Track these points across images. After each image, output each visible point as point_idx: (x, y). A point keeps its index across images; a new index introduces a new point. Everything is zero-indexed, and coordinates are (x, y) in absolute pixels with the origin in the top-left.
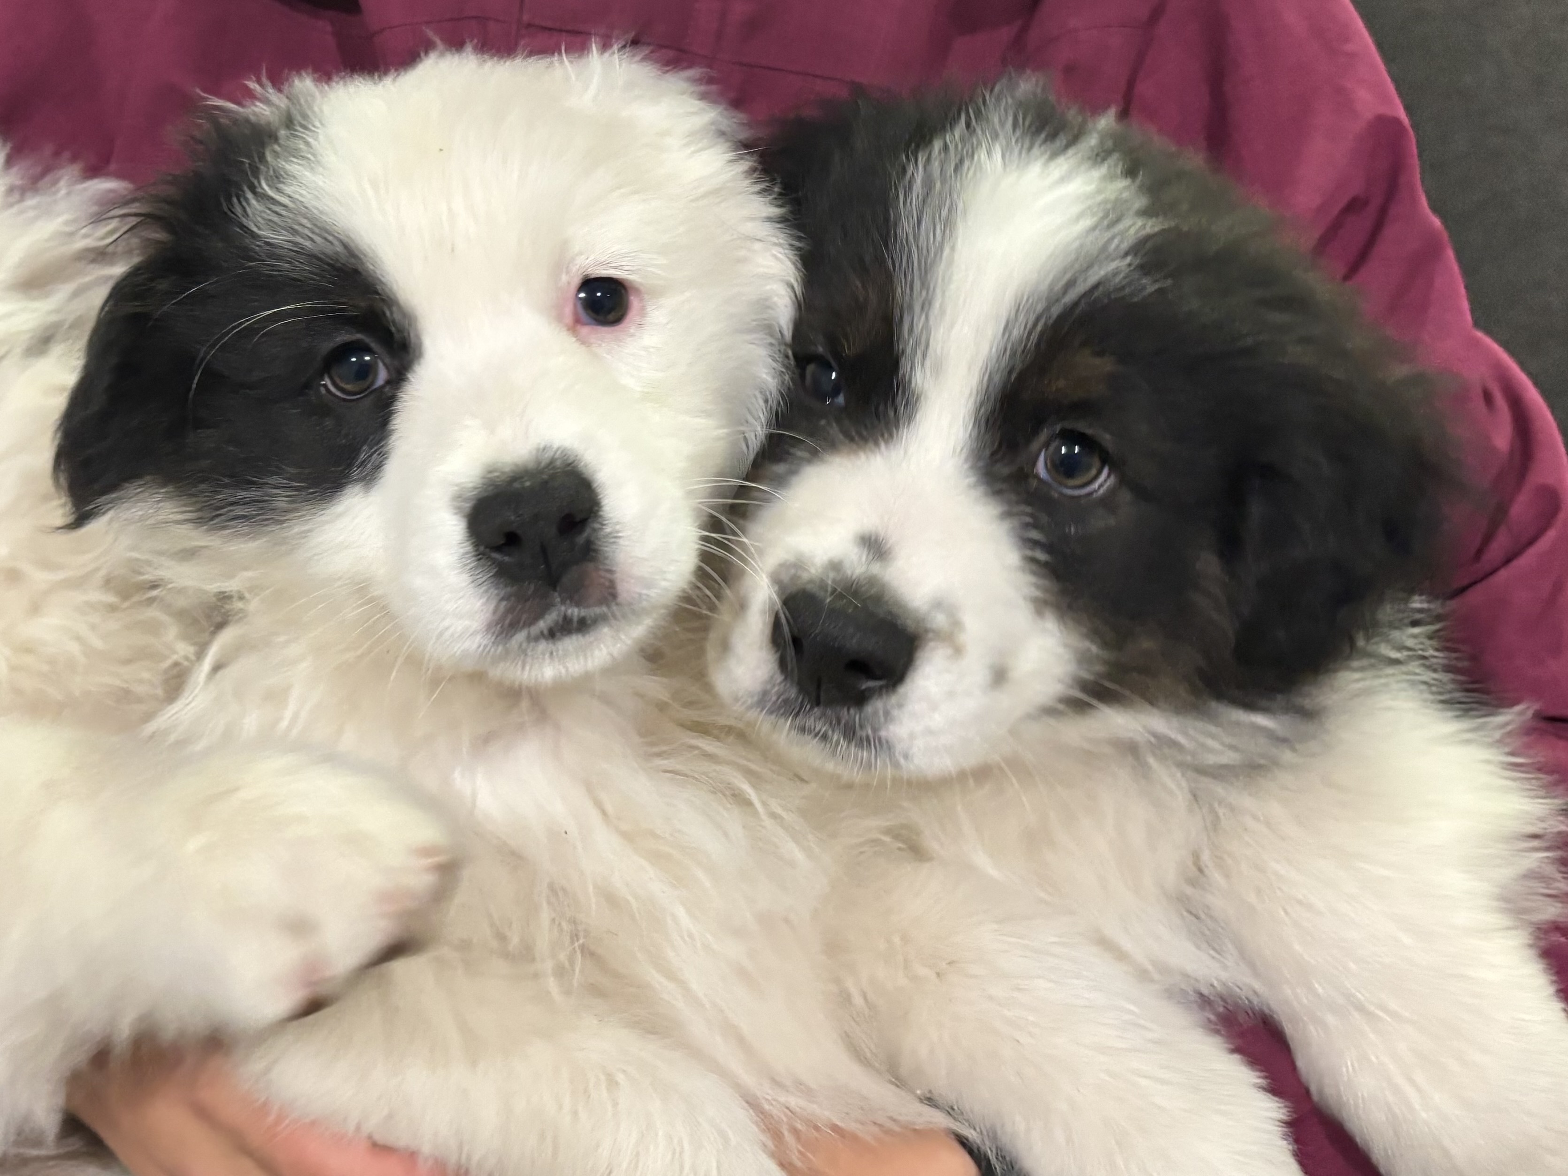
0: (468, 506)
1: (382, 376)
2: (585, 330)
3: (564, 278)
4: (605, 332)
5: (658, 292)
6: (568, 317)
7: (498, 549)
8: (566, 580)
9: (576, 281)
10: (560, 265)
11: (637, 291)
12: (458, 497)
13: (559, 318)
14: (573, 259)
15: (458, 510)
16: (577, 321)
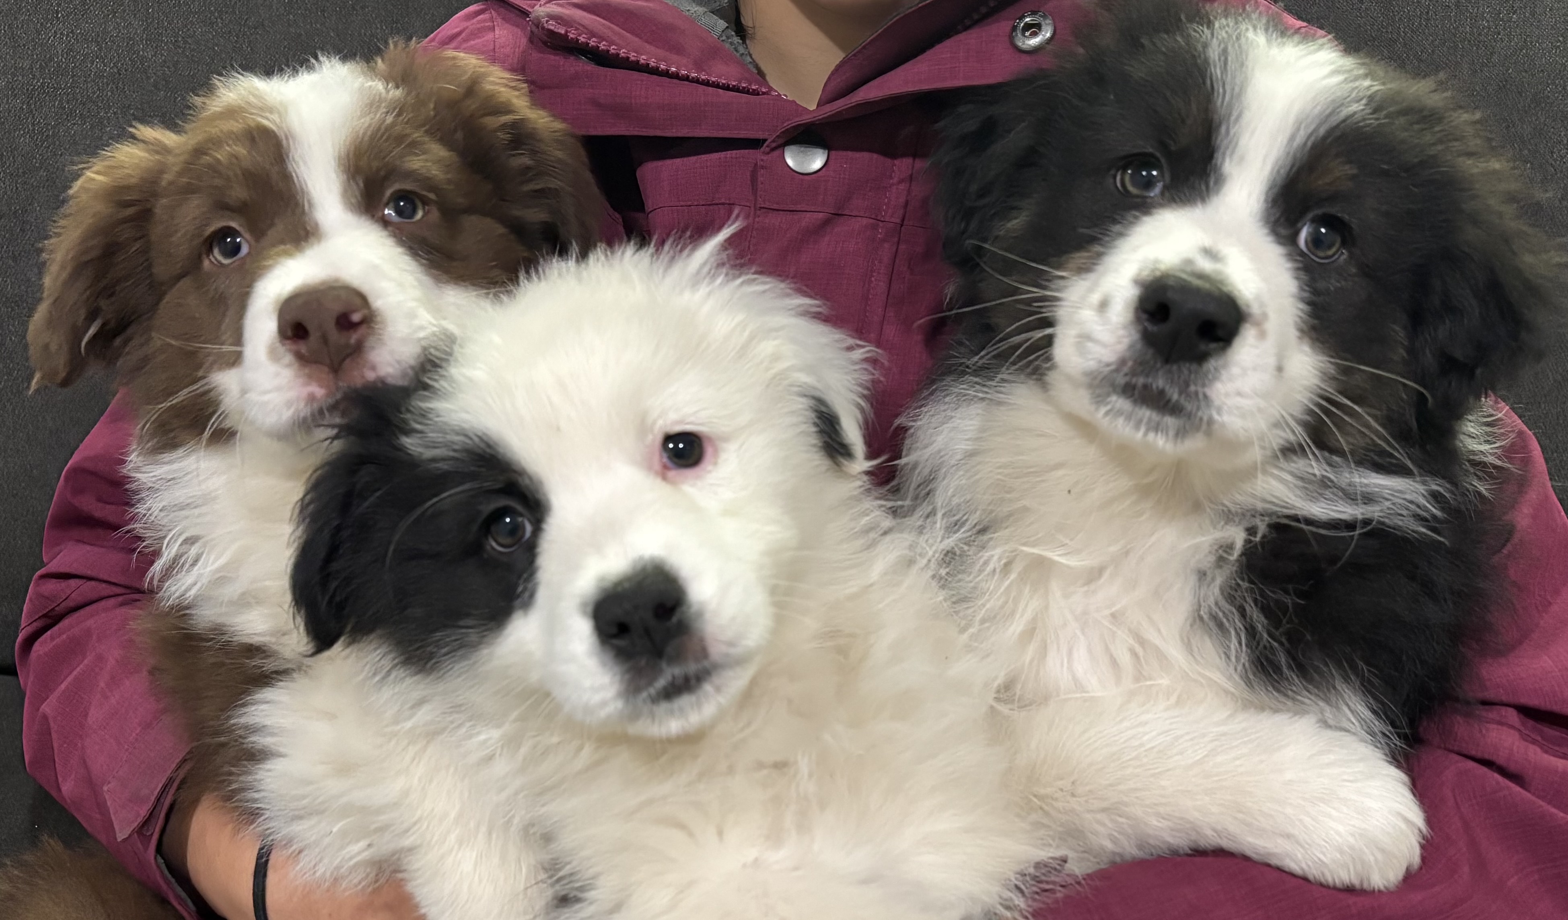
0: (590, 609)
1: (529, 528)
2: (672, 474)
3: (650, 437)
4: (689, 473)
5: (726, 439)
6: (657, 466)
7: (614, 636)
8: (669, 650)
9: (659, 439)
10: (643, 427)
11: (710, 439)
12: (583, 605)
13: (650, 468)
14: (654, 422)
15: (584, 613)
16: (665, 467)
